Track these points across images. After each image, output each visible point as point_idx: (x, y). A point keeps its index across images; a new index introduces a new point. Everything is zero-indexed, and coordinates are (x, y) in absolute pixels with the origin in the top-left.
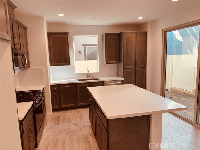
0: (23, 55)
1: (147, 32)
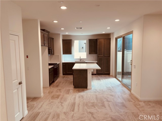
0: (51, 50)
1: (111, 38)
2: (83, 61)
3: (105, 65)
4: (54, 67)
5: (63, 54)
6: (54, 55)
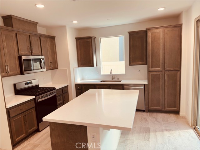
1: (182, 24)
2: (118, 79)
3: (166, 91)
4: (35, 99)
5: (79, 67)
6: (57, 68)
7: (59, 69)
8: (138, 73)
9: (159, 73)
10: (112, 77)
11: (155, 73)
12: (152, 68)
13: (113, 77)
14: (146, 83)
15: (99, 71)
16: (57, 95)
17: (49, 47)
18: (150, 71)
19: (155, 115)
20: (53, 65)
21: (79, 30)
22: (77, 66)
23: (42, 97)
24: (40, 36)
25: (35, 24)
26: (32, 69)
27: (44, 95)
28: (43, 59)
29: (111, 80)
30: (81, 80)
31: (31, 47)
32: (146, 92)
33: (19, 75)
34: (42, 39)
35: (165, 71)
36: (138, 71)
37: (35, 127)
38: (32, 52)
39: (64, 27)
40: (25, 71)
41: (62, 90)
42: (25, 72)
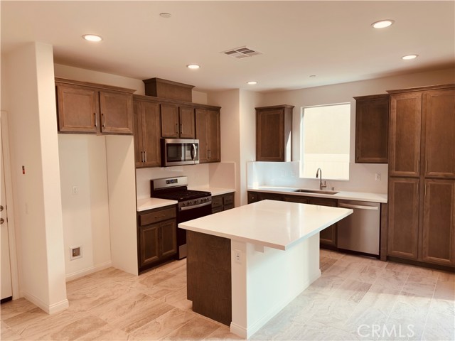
2: (333, 189)
3: (427, 220)
4: (177, 205)
5: (257, 160)
6: (219, 161)
7: (222, 162)
8: (376, 179)
9: (413, 181)
10: (321, 184)
11: (403, 181)
12: (397, 170)
13: (323, 184)
14: (385, 200)
15: (296, 170)
16: (213, 206)
17: (208, 125)
18: (392, 177)
19: (399, 268)
20: (213, 156)
21: (265, 94)
22: (255, 159)
23: (188, 205)
24: (196, 107)
25: (188, 89)
26: (183, 158)
27: (192, 201)
28: (196, 145)
29: (319, 190)
30: (261, 185)
31: (180, 125)
32: (384, 220)
33: (159, 166)
34: (197, 112)
35: (426, 178)
36: (376, 175)
37: (173, 251)
38: (180, 133)
39: (234, 91)
40: (168, 161)
41: (223, 198)
42: (167, 163)
